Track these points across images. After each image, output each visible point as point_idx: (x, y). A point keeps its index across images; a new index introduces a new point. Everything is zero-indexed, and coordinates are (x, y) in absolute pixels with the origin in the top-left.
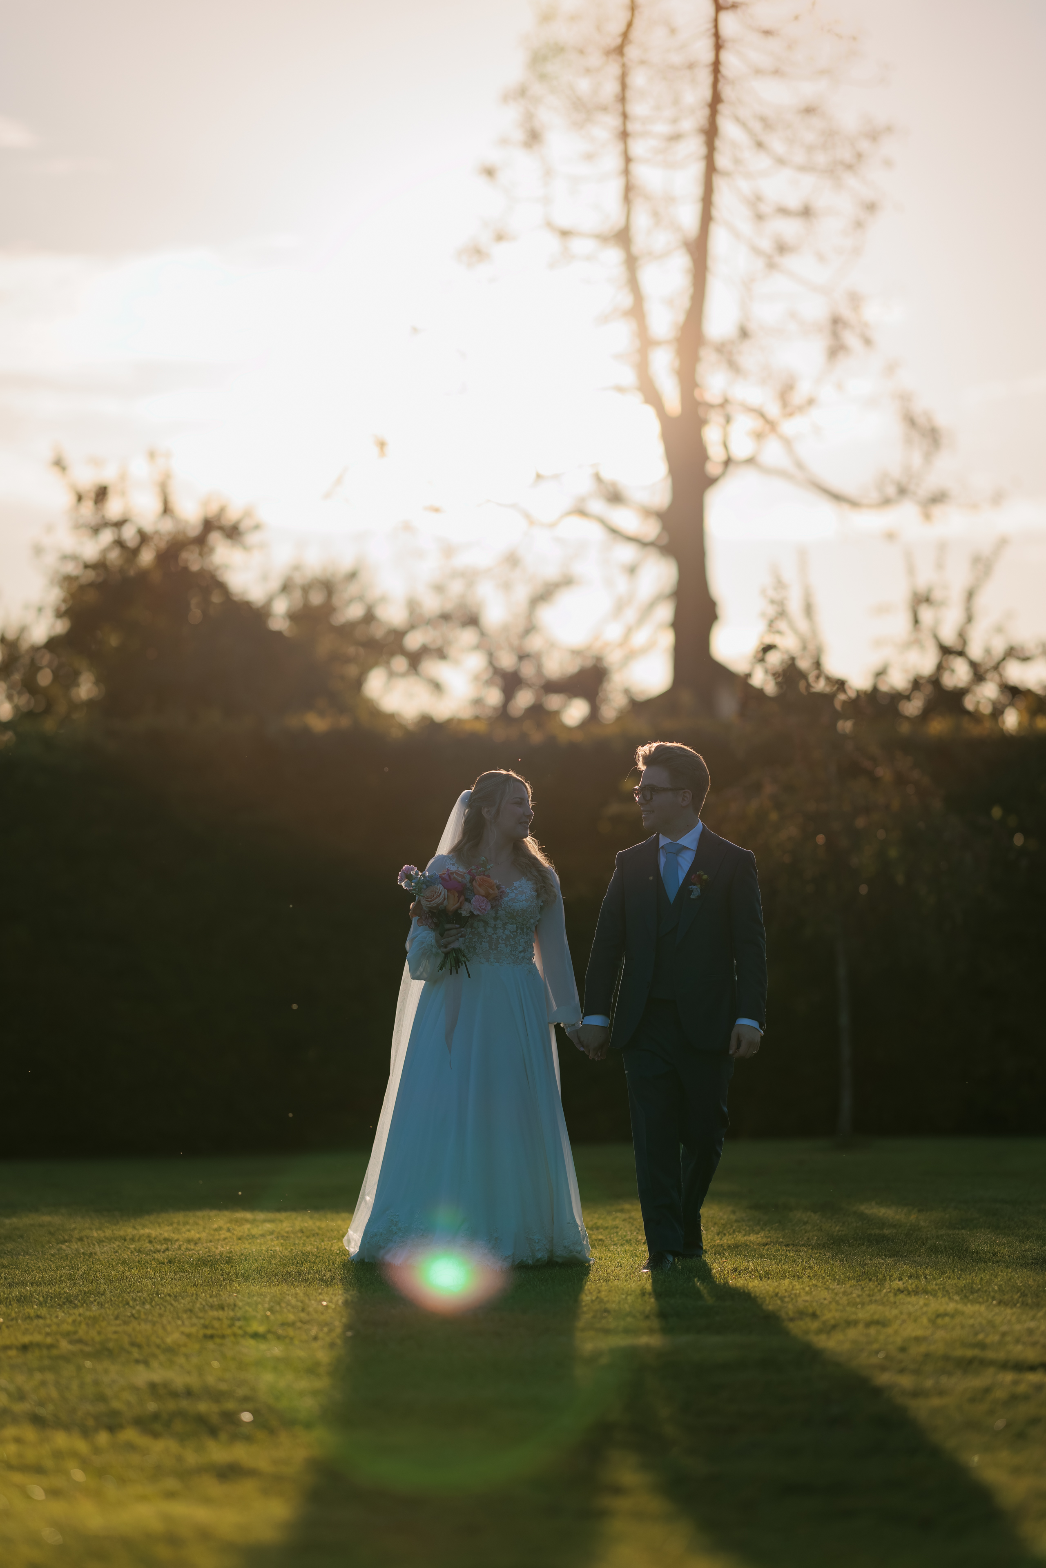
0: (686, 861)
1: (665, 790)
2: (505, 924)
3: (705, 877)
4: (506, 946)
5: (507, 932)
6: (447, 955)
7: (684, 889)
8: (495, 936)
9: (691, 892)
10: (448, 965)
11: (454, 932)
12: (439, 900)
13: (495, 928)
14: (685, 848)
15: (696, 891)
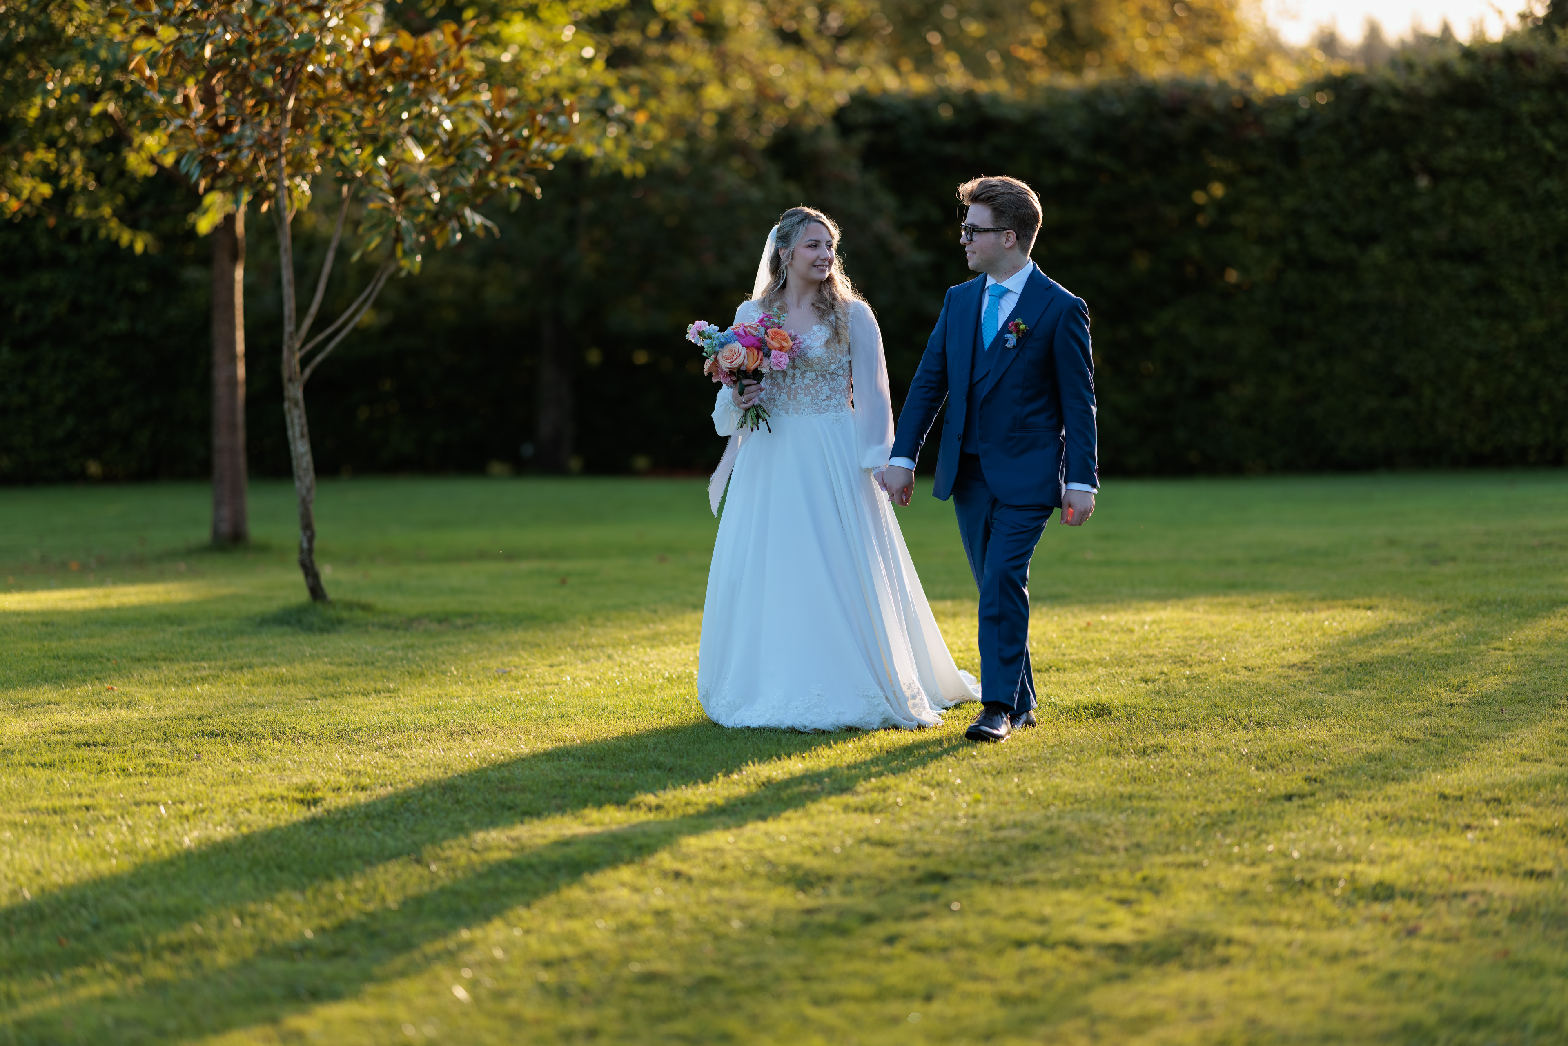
0: (1008, 305)
1: (987, 230)
2: (803, 373)
3: (1022, 327)
4: (806, 395)
5: (806, 381)
6: (747, 410)
7: (1000, 338)
8: (793, 387)
9: (1007, 341)
10: (750, 422)
11: (753, 388)
12: (739, 361)
13: (794, 377)
14: (1008, 291)
15: (1012, 339)
